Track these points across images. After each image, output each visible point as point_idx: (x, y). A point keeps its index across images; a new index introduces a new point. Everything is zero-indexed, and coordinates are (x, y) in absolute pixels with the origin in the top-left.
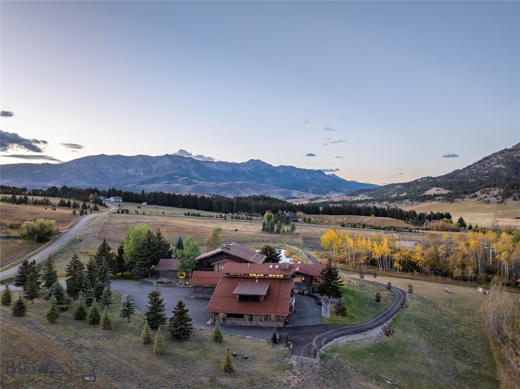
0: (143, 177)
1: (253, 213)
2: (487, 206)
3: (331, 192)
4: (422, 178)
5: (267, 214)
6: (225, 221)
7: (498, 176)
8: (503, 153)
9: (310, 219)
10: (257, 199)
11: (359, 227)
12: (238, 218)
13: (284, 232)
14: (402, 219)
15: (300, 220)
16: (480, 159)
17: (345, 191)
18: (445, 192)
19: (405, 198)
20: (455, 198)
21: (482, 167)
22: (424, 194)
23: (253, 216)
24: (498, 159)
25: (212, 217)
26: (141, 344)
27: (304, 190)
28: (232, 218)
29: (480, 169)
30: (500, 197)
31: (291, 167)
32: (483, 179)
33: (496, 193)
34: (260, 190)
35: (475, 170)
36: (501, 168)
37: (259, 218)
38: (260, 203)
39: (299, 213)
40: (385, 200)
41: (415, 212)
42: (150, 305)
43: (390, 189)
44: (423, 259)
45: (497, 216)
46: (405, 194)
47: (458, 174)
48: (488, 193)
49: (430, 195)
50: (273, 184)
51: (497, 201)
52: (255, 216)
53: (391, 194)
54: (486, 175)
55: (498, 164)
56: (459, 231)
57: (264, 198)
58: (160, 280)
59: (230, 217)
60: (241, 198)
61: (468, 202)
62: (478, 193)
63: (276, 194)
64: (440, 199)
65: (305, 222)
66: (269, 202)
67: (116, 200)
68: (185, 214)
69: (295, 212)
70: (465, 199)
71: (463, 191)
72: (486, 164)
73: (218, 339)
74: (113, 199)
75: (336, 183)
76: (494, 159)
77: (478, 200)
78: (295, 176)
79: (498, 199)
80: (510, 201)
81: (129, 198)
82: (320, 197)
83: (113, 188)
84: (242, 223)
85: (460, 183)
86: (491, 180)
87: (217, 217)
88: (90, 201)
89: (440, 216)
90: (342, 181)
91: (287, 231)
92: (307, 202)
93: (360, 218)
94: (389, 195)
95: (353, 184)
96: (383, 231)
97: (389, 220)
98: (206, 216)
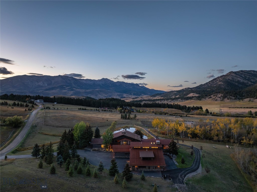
0: (47, 87)
1: (111, 107)
2: (216, 102)
3: (142, 95)
4: (186, 88)
5: (118, 108)
6: (99, 112)
7: (220, 88)
8: (222, 77)
9: (140, 111)
11: (163, 115)
12: (105, 111)
13: (132, 118)
15: (135, 111)
17: (149, 94)
18: (197, 95)
19: (179, 98)
20: (201, 98)
21: (213, 83)
22: (187, 96)
23: (111, 109)
24: (220, 80)
25: (92, 110)
26: (114, 184)
27: (129, 93)
28: (102, 110)
30: (221, 98)
31: (123, 82)
32: (214, 89)
33: (220, 96)
35: (210, 85)
36: (221, 84)
37: (115, 110)
38: (114, 102)
39: (133, 108)
40: (170, 99)
41: (186, 106)
42: (111, 165)
43: (171, 93)
44: (200, 132)
45: (221, 107)
46: (178, 96)
47: (202, 86)
48: (216, 96)
49: (190, 97)
50: (114, 90)
51: (220, 100)
52: (113, 109)
53: (172, 96)
54: (215, 87)
55: (220, 82)
56: (206, 115)
58: (93, 149)
61: (208, 100)
62: (212, 96)
63: (116, 96)
64: (195, 99)
65: (137, 112)
68: (79, 109)
69: (131, 107)
70: (206, 99)
71: (205, 95)
72: (214, 82)
73: (143, 179)
74: (39, 101)
75: (144, 90)
76: (218, 79)
77: (212, 99)
78: (125, 87)
79: (221, 99)
80: (226, 100)
81: (47, 100)
82: (138, 97)
83: (38, 95)
84: (108, 113)
85: (203, 91)
86: (217, 90)
87: (95, 110)
89: (197, 108)
90: (148, 89)
91: (133, 118)
92: (131, 100)
93: (161, 109)
94: (171, 96)
95: (153, 90)
96: (174, 116)
97: (174, 110)
98: (89, 109)
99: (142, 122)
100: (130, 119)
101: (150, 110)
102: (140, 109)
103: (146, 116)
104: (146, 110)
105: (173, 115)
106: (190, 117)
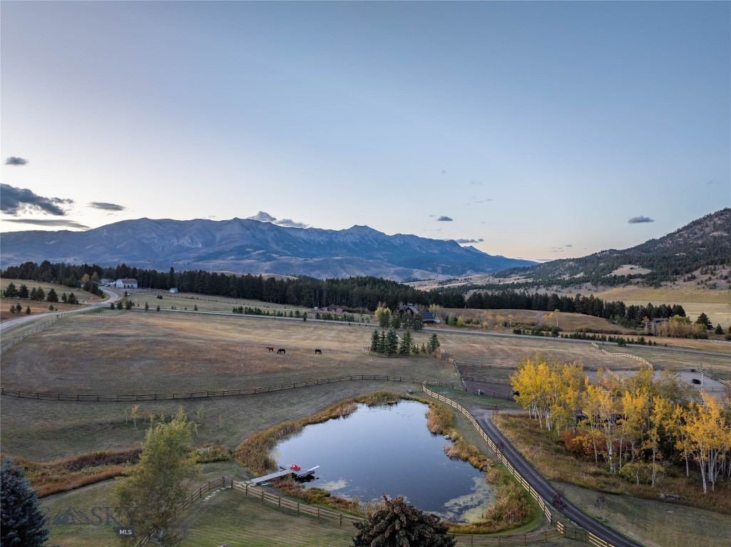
0: (202, 251)
1: (355, 307)
2: (713, 293)
3: (468, 272)
4: (602, 252)
5: (379, 309)
6: (304, 324)
7: (720, 248)
8: (722, 215)
9: (456, 320)
10: (362, 282)
11: (547, 335)
12: (328, 317)
13: (417, 353)
14: (601, 316)
15: (438, 321)
16: (686, 225)
17: (488, 270)
18: (646, 271)
19: (584, 280)
20: (661, 281)
21: (691, 235)
22: (613, 275)
23: (355, 312)
24: (715, 223)
25: (281, 315)
27: (430, 269)
28: (318, 317)
29: (689, 237)
31: (412, 236)
32: (698, 252)
33: (725, 273)
34: (367, 269)
35: (682, 239)
36: (721, 237)
37: (365, 316)
38: (368, 289)
39: (434, 308)
40: (555, 284)
41: (622, 305)
43: (556, 267)
46: (581, 274)
47: (655, 245)
48: (712, 273)
49: (623, 276)
50: (387, 260)
51: (728, 285)
52: (359, 312)
53: (560, 275)
54: (701, 247)
55: (717, 230)
56: (705, 338)
57: (374, 281)
59: (314, 315)
60: (337, 282)
61: (683, 286)
62: (696, 273)
63: (391, 274)
64: (638, 282)
65: (447, 323)
66: (382, 288)
67: (127, 285)
68: (235, 311)
69: (427, 305)
70: (676, 282)
71: (673, 270)
72: (696, 230)
74: (121, 283)
75: (474, 259)
76: (708, 223)
77: (698, 284)
78: (418, 249)
79: (729, 282)
81: (150, 281)
82: (454, 279)
84: (335, 327)
85: (664, 258)
86: (711, 254)
87: (291, 316)
88: (80, 287)
90: (484, 256)
91: (424, 350)
92: (436, 286)
93: (535, 314)
94: (557, 276)
95: (500, 260)
96: (593, 343)
97: (581, 317)
98: (270, 313)
99: (461, 369)
100: (412, 357)
101: (494, 316)
102: (460, 314)
103: (482, 343)
104: (479, 317)
105: (588, 338)
106: (655, 344)
